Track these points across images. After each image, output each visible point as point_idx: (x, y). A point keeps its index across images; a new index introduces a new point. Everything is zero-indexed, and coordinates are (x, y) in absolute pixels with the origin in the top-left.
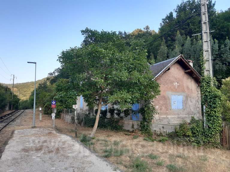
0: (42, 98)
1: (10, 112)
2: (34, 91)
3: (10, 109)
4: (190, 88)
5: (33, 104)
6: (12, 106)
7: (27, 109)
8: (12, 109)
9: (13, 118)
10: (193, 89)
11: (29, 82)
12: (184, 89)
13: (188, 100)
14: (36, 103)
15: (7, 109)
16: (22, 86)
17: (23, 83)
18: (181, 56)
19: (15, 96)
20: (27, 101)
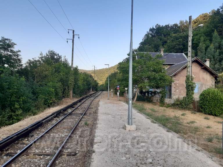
0: (113, 84)
1: (93, 92)
2: (108, 77)
3: (93, 91)
4: (205, 78)
5: (108, 87)
6: (94, 88)
7: (103, 91)
8: (94, 90)
9: (96, 95)
10: (208, 80)
11: (104, 69)
12: (200, 79)
13: (202, 87)
14: (109, 87)
15: (91, 90)
16: (99, 72)
17: (99, 70)
18: (196, 58)
19: (95, 81)
20: (103, 85)
